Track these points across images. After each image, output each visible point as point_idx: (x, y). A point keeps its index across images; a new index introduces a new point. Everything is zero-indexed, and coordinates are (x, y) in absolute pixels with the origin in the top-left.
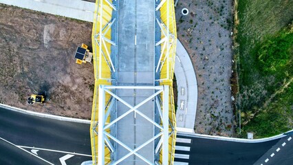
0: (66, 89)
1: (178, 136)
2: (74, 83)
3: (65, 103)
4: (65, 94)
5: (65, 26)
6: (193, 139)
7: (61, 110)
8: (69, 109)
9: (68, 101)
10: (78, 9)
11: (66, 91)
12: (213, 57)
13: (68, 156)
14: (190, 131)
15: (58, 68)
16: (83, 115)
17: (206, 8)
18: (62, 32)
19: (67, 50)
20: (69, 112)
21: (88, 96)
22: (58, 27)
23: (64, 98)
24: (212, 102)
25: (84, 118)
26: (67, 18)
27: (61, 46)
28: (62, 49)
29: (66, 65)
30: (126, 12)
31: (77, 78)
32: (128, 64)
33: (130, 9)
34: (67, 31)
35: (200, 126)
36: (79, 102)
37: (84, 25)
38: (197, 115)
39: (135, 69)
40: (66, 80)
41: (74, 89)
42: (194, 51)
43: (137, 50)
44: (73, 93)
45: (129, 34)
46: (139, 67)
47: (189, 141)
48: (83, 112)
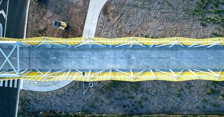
0: (44, 14)
1: (18, 80)
2: (48, 18)
3: (36, 13)
4: (41, 13)
5: (82, 12)
6: (17, 89)
7: (32, 11)
8: (33, 16)
9: (38, 15)
10: (92, 20)
11: (43, 14)
12: (64, 101)
14: (21, 87)
15: (57, 9)
16: (30, 24)
18: (78, 10)
19: (68, 13)
20: (31, 16)
21: (40, 27)
22: (81, 8)
23: (39, 13)
24: (38, 100)
25: (27, 25)
26: (86, 13)
27: (70, 9)
28: (68, 11)
29: (58, 13)
31: (51, 20)
34: (79, 13)
35: (24, 93)
36: (37, 22)
37: (82, 23)
38: (31, 91)
39: (38, 58)
40: (49, 14)
41: (45, 18)
42: (66, 89)
44: (42, 18)
46: (38, 60)
47: (15, 86)
48: (31, 24)
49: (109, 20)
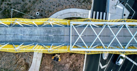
0: (71, 66)
1: (92, 18)
2: (69, 62)
3: (78, 66)
4: (74, 66)
5: (44, 66)
6: (94, 10)
7: (81, 68)
8: (80, 64)
9: (76, 65)
10: (36, 61)
11: (72, 66)
12: (58, 1)
13: (101, 65)
14: (90, 12)
15: (62, 69)
16: (83, 59)
17: (36, 4)
18: (47, 67)
19: (54, 65)
20: (82, 65)
21: (74, 56)
22: (44, 69)
23: (75, 67)
24: (77, 2)
26: (41, 66)
27: (52, 68)
28: (54, 67)
29: (61, 66)
30: (39, 40)
31: (66, 61)
32: (61, 39)
33: (37, 38)
34: (46, 65)
35: (88, 7)
36: (77, 60)
37: (44, 58)
38: (83, 9)
39: (63, 35)
40: (68, 65)
41: (71, 63)
42: (55, 10)
43: (55, 35)
44: (73, 63)
45: (48, 38)
46: (62, 34)
47: (94, 12)
48: (81, 59)
49: (25, 60)
